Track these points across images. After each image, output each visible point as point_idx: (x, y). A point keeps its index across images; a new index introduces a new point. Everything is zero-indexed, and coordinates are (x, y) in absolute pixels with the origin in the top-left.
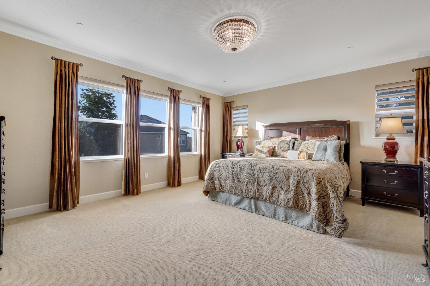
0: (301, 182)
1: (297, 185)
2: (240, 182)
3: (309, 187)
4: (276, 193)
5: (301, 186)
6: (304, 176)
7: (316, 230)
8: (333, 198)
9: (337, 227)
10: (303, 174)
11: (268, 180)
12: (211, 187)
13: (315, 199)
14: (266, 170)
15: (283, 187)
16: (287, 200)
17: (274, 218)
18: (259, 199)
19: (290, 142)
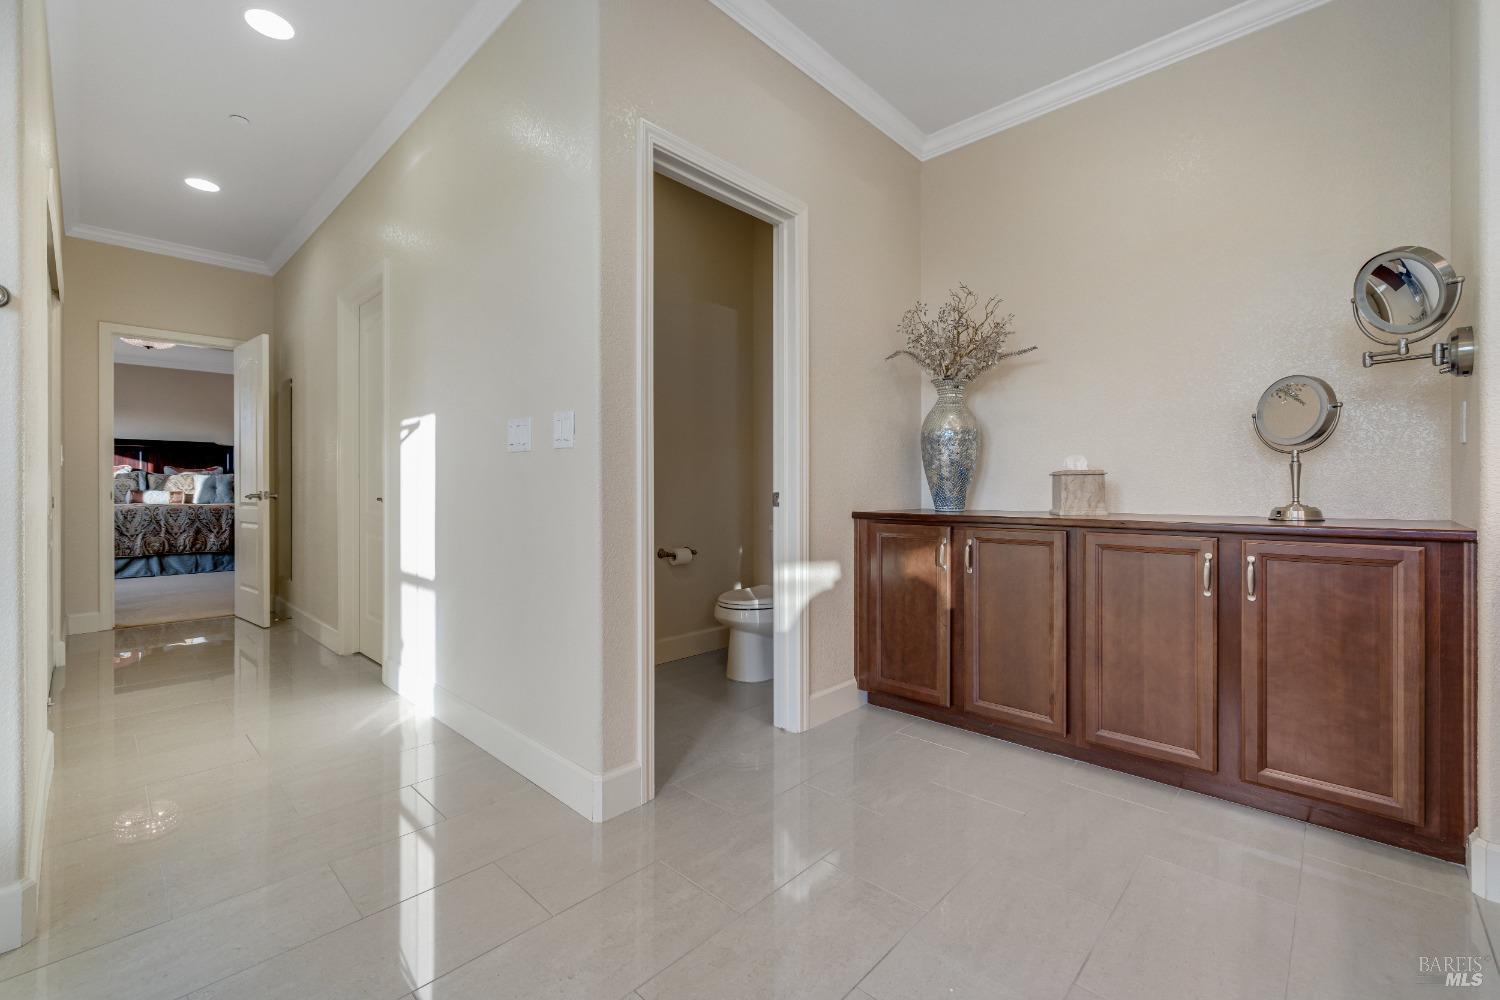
17: (196, 571)
18: (170, 553)
19: (137, 476)
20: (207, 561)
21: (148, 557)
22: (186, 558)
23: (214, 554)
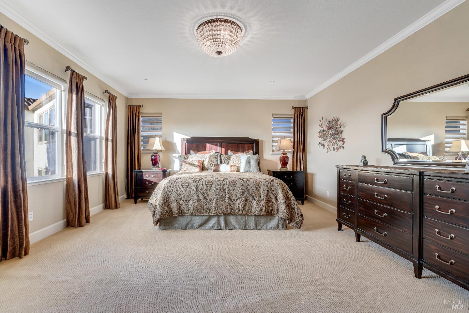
0: (270, 191)
1: (267, 193)
2: (208, 200)
3: (277, 194)
4: (249, 204)
5: (270, 194)
6: (271, 185)
7: (281, 228)
8: (293, 199)
9: (299, 220)
10: (271, 183)
11: (240, 193)
12: (167, 212)
13: (283, 203)
14: (237, 184)
15: (255, 198)
16: (260, 209)
17: (245, 229)
18: (230, 214)
19: (217, 156)
20: (251, 221)
21: (218, 216)
22: (240, 217)
23: (256, 216)
